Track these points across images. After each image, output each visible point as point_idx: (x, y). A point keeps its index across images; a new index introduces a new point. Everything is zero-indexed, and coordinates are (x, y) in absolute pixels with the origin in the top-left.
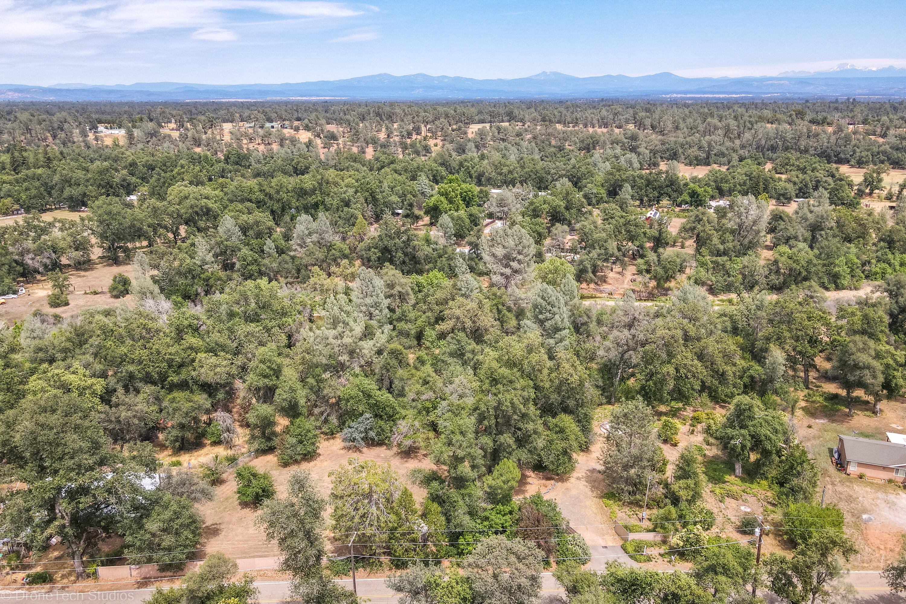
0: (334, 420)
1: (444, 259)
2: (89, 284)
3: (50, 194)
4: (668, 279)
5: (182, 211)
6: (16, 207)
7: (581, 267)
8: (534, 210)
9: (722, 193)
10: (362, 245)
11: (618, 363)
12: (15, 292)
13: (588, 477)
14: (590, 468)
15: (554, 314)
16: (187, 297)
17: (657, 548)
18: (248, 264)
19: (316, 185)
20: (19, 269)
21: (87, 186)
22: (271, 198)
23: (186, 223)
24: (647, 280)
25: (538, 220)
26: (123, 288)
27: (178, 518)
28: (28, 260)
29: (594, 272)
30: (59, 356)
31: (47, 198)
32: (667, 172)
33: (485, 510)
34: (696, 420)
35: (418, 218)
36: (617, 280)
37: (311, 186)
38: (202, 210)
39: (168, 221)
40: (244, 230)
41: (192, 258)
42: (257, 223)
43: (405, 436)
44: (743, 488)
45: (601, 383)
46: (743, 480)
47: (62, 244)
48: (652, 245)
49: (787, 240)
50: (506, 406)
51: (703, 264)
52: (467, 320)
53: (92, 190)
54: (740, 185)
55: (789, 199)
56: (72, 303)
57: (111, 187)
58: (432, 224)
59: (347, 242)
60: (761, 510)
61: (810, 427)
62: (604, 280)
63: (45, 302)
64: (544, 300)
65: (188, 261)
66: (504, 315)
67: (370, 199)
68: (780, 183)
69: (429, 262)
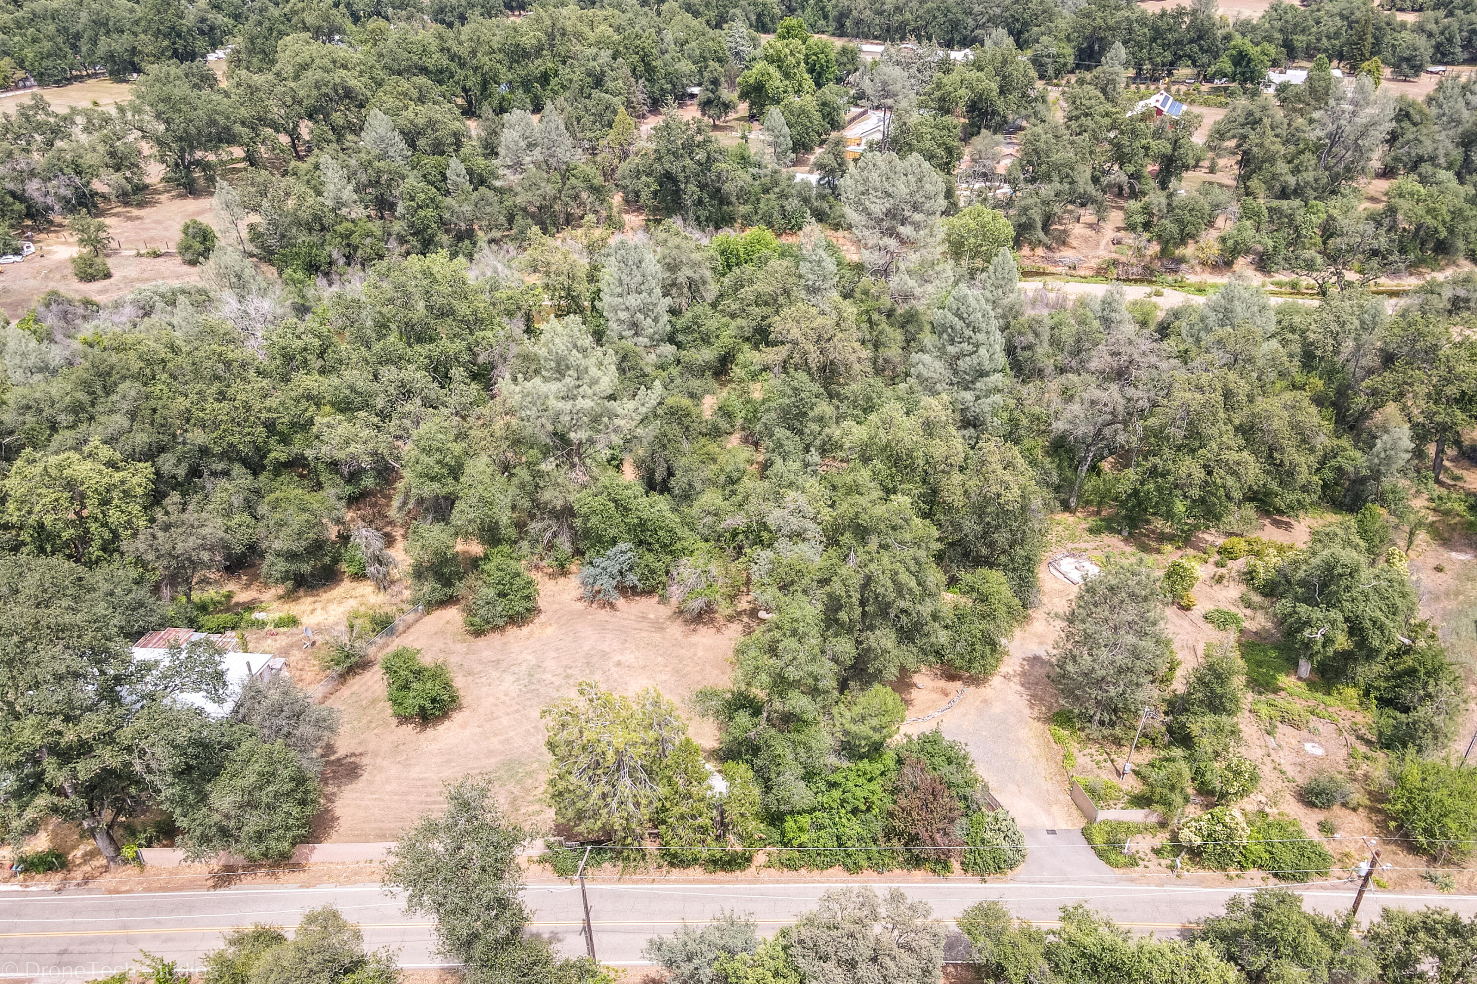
0: (565, 544)
1: (772, 196)
2: (145, 235)
3: (75, 48)
4: (1183, 239)
5: (302, 93)
6: (20, 74)
7: (1024, 219)
8: (942, 99)
9: (1291, 53)
10: (623, 168)
11: (1090, 440)
12: (17, 252)
13: (1024, 674)
14: (1030, 655)
15: (977, 345)
16: (313, 268)
17: (1149, 837)
18: (420, 207)
19: (544, 38)
20: (19, 207)
21: (135, 34)
22: (462, 65)
23: (310, 117)
24: (1143, 244)
25: (948, 119)
26: (202, 248)
27: (268, 782)
28: (33, 188)
29: (1045, 228)
30: (64, 419)
31: (70, 56)
32: (1194, 12)
33: (835, 770)
34: (1227, 553)
35: (727, 107)
36: (1086, 240)
37: (534, 42)
38: (336, 91)
39: (276, 112)
40: (411, 138)
41: (319, 194)
42: (432, 124)
43: (691, 591)
44: (1312, 703)
45: (1055, 479)
46: (1312, 685)
47: (89, 159)
48: (1157, 168)
49: (1414, 165)
50: (884, 586)
51: (1248, 213)
52: (810, 347)
53: (146, 42)
54: (1329, 38)
55: (1418, 69)
56: (117, 274)
57: (179, 35)
58: (752, 117)
59: (598, 159)
60: (1344, 752)
61: (1439, 569)
62: (1063, 240)
63: (70, 270)
64: (961, 318)
65: (311, 201)
66: (881, 332)
67: (641, 68)
68: (1404, 34)
69: (746, 202)
